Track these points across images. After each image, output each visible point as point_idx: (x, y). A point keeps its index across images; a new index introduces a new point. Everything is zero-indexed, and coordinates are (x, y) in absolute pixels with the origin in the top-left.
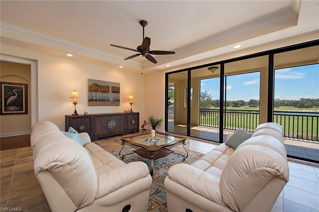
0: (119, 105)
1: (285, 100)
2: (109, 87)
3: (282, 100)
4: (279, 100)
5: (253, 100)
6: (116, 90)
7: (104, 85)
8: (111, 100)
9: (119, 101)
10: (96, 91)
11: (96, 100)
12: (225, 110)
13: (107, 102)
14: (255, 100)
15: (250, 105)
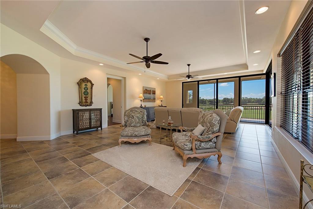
0: (155, 102)
1: (252, 98)
2: (151, 90)
3: (249, 98)
4: (247, 98)
5: (226, 98)
6: (154, 93)
7: (149, 89)
8: (152, 98)
9: (155, 99)
10: (146, 93)
11: (146, 99)
12: (214, 106)
13: (151, 100)
14: (227, 98)
15: (223, 102)
